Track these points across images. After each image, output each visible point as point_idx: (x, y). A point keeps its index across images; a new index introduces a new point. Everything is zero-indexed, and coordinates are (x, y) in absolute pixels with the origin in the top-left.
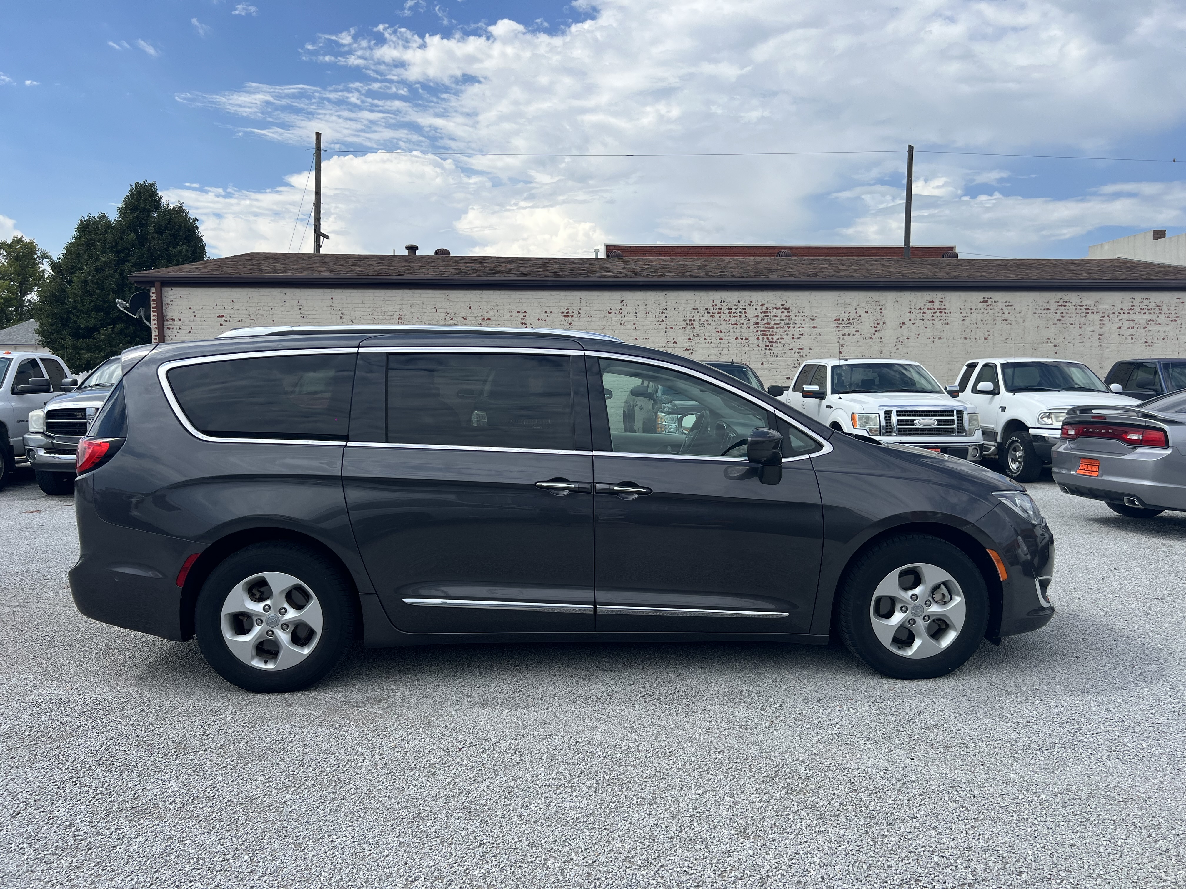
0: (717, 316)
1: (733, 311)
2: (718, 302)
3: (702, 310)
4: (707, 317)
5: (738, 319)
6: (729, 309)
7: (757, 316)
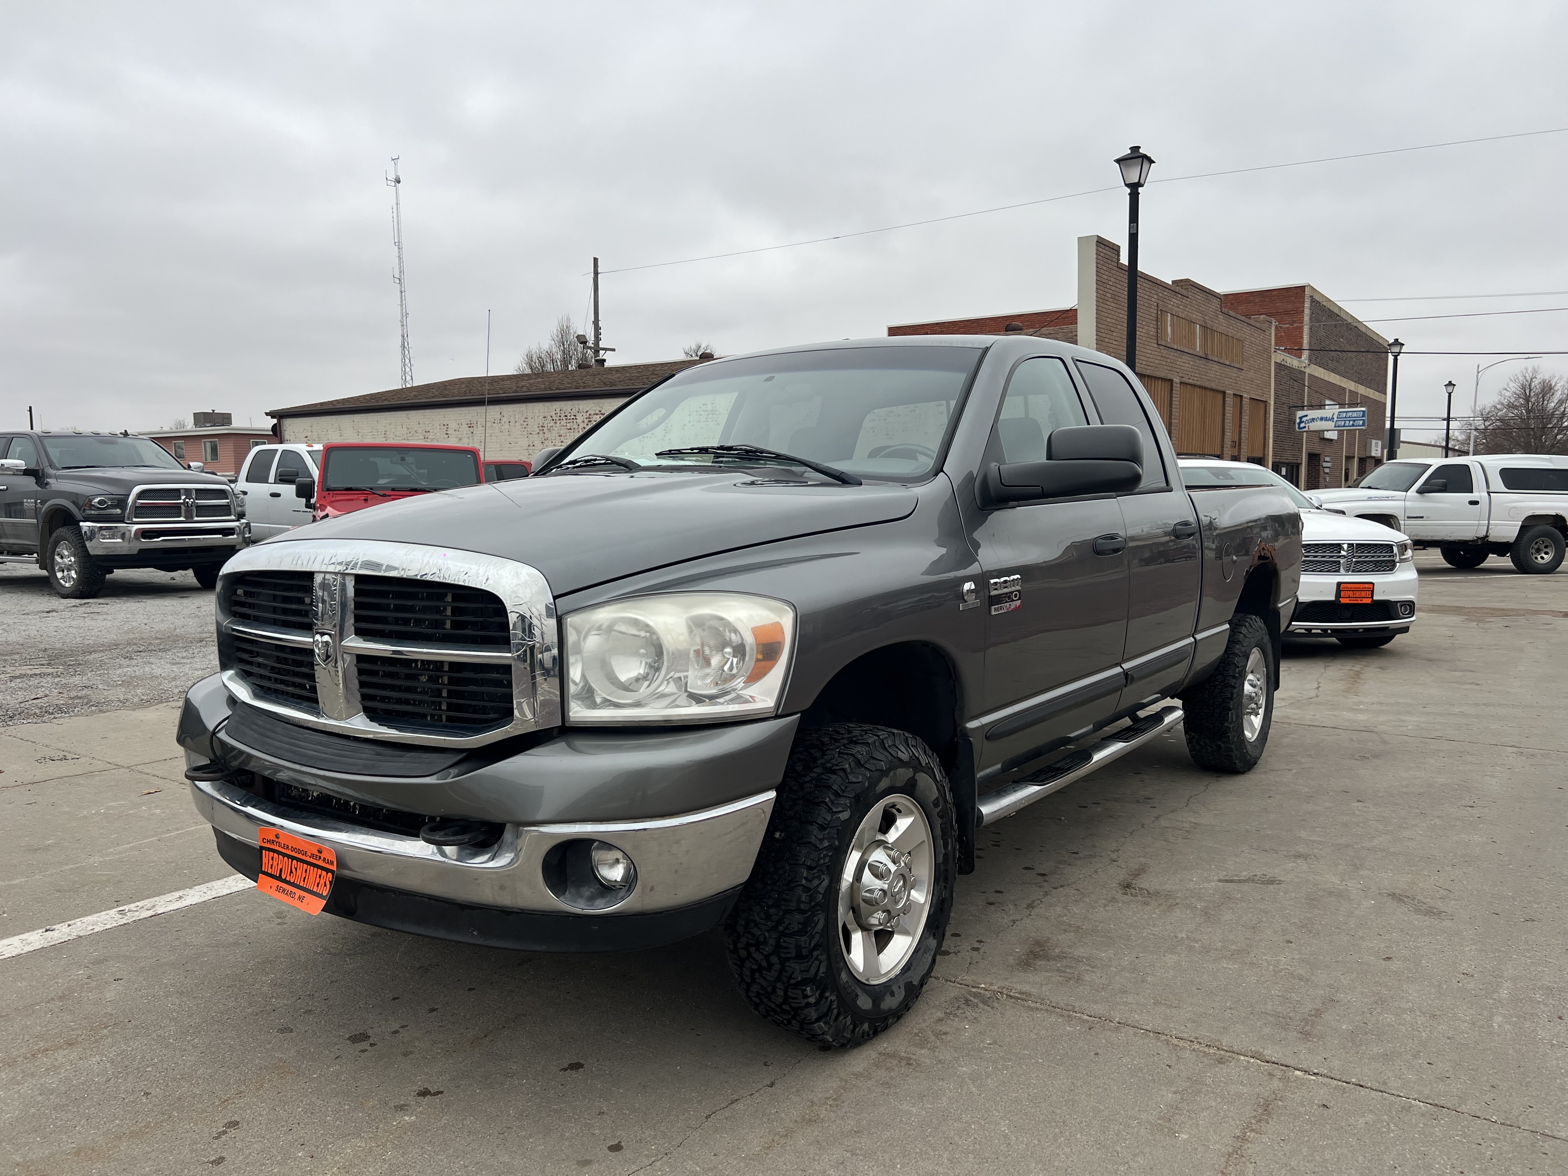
0: (558, 422)
1: (568, 417)
2: (558, 411)
3: (549, 418)
4: (552, 423)
5: (572, 424)
6: (566, 416)
7: (583, 422)
